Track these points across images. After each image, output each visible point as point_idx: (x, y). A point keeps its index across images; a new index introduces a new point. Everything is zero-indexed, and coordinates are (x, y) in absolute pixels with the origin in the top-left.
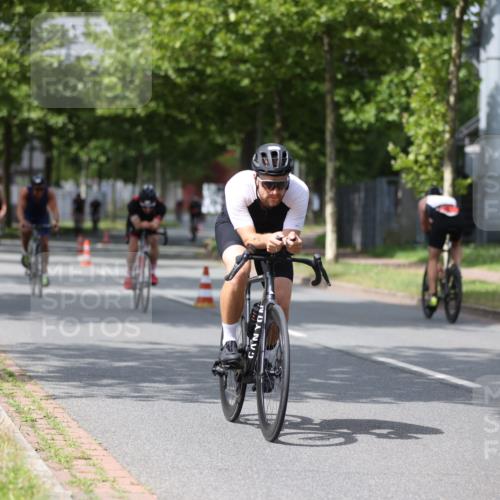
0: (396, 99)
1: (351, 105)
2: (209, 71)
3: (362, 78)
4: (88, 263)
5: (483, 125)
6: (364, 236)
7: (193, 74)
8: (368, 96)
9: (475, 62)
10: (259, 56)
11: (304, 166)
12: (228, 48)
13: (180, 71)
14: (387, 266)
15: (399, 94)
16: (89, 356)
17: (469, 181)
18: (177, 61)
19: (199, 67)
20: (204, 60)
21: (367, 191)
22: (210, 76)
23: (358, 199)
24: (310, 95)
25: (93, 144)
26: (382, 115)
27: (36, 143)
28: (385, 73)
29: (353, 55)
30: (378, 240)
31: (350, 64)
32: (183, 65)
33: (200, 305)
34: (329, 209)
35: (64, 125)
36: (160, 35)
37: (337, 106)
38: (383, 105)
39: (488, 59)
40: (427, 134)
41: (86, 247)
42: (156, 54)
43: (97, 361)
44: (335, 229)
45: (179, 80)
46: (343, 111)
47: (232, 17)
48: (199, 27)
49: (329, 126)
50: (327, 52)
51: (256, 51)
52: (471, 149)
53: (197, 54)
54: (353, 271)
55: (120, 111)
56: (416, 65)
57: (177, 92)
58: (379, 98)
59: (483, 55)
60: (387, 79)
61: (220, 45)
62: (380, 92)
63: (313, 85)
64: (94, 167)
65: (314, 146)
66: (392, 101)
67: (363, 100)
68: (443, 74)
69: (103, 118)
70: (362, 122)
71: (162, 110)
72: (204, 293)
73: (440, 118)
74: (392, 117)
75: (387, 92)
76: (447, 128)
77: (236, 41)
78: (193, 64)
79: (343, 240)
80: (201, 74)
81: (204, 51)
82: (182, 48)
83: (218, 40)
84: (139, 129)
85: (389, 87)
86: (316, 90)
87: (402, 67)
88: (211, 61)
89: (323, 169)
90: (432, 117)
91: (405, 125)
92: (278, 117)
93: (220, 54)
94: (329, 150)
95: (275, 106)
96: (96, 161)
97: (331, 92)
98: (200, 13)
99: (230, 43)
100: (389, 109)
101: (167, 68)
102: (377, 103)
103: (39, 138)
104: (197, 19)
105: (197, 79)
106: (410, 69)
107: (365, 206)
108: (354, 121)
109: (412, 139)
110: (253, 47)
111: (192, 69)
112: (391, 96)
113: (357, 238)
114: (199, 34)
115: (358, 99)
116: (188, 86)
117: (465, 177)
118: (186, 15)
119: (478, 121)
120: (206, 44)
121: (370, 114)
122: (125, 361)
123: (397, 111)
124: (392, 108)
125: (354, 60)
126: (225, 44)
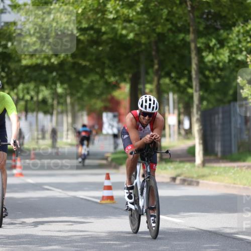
0: (244, 44)
1: (210, 49)
2: (103, 29)
3: (217, 30)
4: (21, 175)
6: (223, 146)
7: (92, 32)
8: (222, 43)
10: (140, 16)
11: (176, 96)
12: (117, 12)
13: (82, 30)
14: (241, 167)
15: (246, 41)
18: (80, 23)
19: (96, 26)
20: (99, 22)
21: (223, 113)
22: (104, 33)
23: (218, 119)
24: (179, 43)
25: (21, 86)
26: (233, 56)
28: (234, 25)
29: (209, 13)
30: (234, 148)
31: (207, 19)
32: (84, 25)
33: (104, 202)
34: (196, 128)
36: (66, 5)
37: (199, 51)
38: (234, 49)
44: (201, 142)
45: (82, 38)
46: (204, 54)
49: (194, 66)
50: (190, 11)
51: (138, 13)
53: (94, 17)
54: (216, 173)
55: (39, 61)
58: (231, 44)
60: (236, 29)
61: (111, 10)
62: (231, 39)
63: (181, 36)
64: (22, 103)
65: (182, 82)
66: (240, 46)
67: (218, 46)
69: (27, 67)
71: (70, 60)
72: (107, 193)
74: (240, 58)
75: (237, 39)
77: (123, 6)
78: (91, 24)
79: (208, 150)
80: (98, 31)
81: (99, 15)
82: (83, 13)
83: (109, 6)
84: (54, 74)
85: (238, 36)
86: (183, 39)
88: (105, 21)
89: (191, 97)
92: (156, 61)
93: (111, 16)
94: (195, 83)
95: (154, 53)
96: (23, 99)
97: (195, 41)
99: (118, 8)
100: (238, 52)
102: (228, 47)
105: (95, 36)
107: (223, 124)
108: (212, 61)
110: (135, 10)
111: (91, 28)
112: (240, 42)
113: (218, 149)
114: (95, 2)
115: (215, 45)
116: (88, 41)
120: (101, 9)
121: (224, 55)
122: (50, 245)
123: (244, 53)
124: (241, 51)
125: (210, 17)
126: (115, 9)
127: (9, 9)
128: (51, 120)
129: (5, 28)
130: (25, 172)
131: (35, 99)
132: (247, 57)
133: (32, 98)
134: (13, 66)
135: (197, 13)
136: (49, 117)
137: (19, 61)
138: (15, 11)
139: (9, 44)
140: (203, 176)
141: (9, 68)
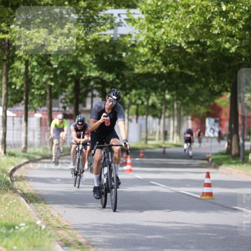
2: (208, 43)
4: (131, 170)
7: (198, 45)
10: (242, 33)
12: (221, 28)
13: (190, 44)
16: (131, 232)
18: (188, 37)
19: (202, 40)
22: (209, 47)
25: (134, 92)
27: (95, 92)
32: (192, 39)
33: (204, 198)
35: (114, 80)
41: (129, 161)
42: (173, 33)
43: (136, 235)
45: (189, 50)
47: (224, 8)
48: (202, 14)
51: (240, 29)
53: (201, 31)
55: (150, 70)
57: (188, 57)
64: (134, 107)
69: (139, 75)
71: (178, 70)
72: (207, 190)
77: (226, 23)
78: (198, 38)
80: (204, 45)
81: (205, 30)
82: (191, 28)
83: (214, 23)
84: (164, 81)
93: (216, 32)
96: (135, 103)
98: (202, 5)
101: (181, 42)
103: (97, 89)
104: (200, 9)
105: (201, 48)
110: (238, 26)
111: (197, 42)
114: (202, 19)
116: (194, 53)
118: (193, 7)
120: (207, 25)
122: (155, 235)
126: (219, 26)
127: (125, 22)
128: (159, 123)
129: (121, 39)
130: (134, 169)
131: (145, 103)
133: (143, 103)
134: (126, 73)
136: (157, 120)
137: (133, 69)
138: (130, 24)
139: (124, 54)
141: (123, 75)
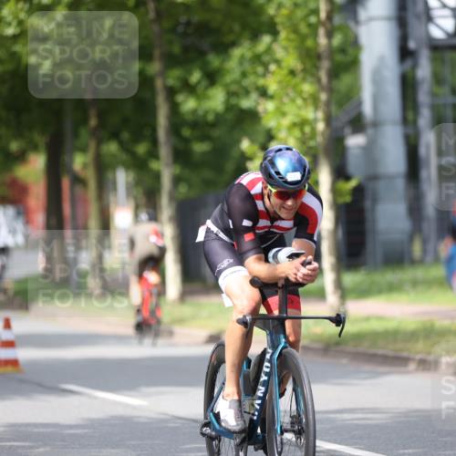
1: (190, 89)
3: (202, 54)
5: (367, 109)
8: (212, 77)
9: (352, 24)
11: (132, 176)
15: (255, 73)
17: (353, 183)
26: (234, 101)
28: (234, 44)
29: (188, 24)
31: (185, 35)
37: (171, 92)
38: (234, 88)
39: (371, 19)
40: (294, 125)
44: (178, 257)
46: (180, 98)
49: (162, 121)
50: (153, 21)
52: (355, 141)
54: (206, 314)
56: (274, 32)
58: (228, 79)
59: (363, 14)
60: (236, 53)
61: (9, 18)
62: (228, 71)
65: (141, 149)
66: (246, 82)
67: (204, 83)
68: (309, 43)
70: (206, 112)
73: (310, 101)
74: (246, 103)
75: (239, 69)
76: (320, 115)
85: (240, 64)
87: (255, 36)
89: (157, 176)
90: (299, 102)
91: (262, 115)
92: (92, 112)
94: (164, 151)
97: (163, 74)
100: (241, 92)
102: (226, 86)
106: (266, 39)
108: (194, 112)
109: (274, 132)
112: (244, 75)
115: (199, 82)
117: (348, 178)
119: (360, 104)
121: (216, 100)
123: (254, 96)
124: (247, 92)
125: (190, 31)
132: (258, 104)
135: (167, 24)
140: (181, 321)
